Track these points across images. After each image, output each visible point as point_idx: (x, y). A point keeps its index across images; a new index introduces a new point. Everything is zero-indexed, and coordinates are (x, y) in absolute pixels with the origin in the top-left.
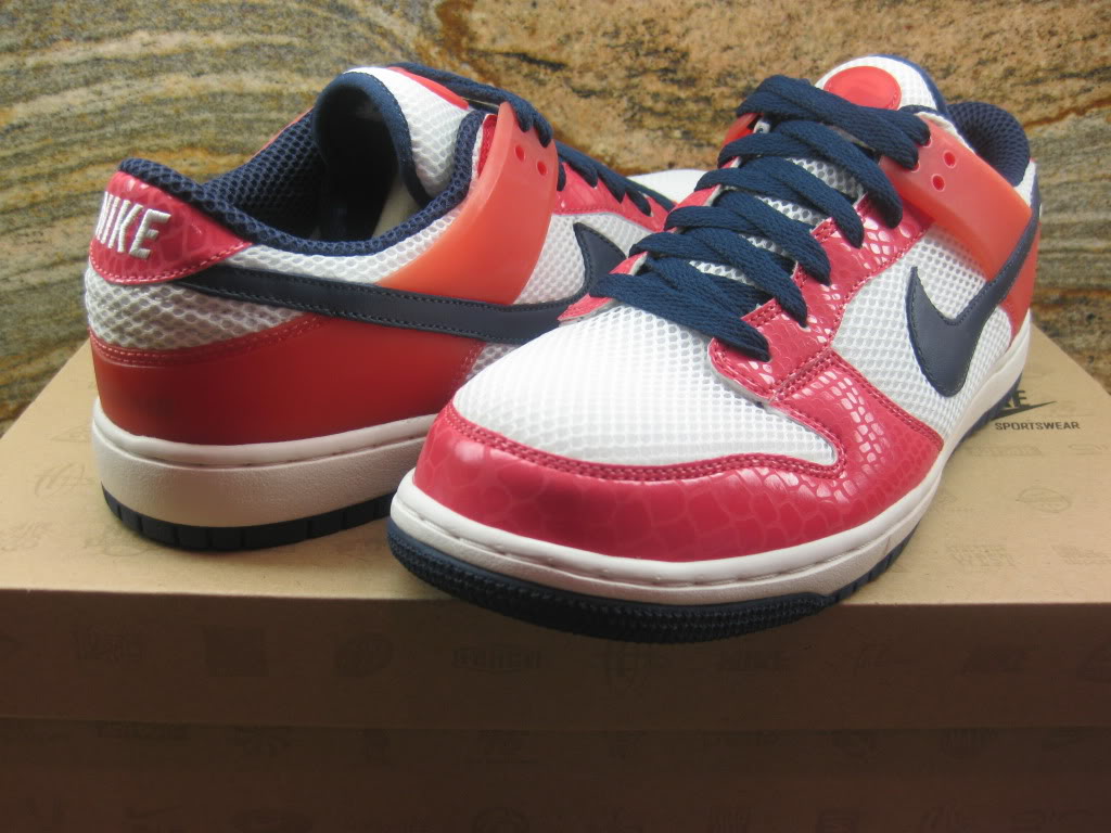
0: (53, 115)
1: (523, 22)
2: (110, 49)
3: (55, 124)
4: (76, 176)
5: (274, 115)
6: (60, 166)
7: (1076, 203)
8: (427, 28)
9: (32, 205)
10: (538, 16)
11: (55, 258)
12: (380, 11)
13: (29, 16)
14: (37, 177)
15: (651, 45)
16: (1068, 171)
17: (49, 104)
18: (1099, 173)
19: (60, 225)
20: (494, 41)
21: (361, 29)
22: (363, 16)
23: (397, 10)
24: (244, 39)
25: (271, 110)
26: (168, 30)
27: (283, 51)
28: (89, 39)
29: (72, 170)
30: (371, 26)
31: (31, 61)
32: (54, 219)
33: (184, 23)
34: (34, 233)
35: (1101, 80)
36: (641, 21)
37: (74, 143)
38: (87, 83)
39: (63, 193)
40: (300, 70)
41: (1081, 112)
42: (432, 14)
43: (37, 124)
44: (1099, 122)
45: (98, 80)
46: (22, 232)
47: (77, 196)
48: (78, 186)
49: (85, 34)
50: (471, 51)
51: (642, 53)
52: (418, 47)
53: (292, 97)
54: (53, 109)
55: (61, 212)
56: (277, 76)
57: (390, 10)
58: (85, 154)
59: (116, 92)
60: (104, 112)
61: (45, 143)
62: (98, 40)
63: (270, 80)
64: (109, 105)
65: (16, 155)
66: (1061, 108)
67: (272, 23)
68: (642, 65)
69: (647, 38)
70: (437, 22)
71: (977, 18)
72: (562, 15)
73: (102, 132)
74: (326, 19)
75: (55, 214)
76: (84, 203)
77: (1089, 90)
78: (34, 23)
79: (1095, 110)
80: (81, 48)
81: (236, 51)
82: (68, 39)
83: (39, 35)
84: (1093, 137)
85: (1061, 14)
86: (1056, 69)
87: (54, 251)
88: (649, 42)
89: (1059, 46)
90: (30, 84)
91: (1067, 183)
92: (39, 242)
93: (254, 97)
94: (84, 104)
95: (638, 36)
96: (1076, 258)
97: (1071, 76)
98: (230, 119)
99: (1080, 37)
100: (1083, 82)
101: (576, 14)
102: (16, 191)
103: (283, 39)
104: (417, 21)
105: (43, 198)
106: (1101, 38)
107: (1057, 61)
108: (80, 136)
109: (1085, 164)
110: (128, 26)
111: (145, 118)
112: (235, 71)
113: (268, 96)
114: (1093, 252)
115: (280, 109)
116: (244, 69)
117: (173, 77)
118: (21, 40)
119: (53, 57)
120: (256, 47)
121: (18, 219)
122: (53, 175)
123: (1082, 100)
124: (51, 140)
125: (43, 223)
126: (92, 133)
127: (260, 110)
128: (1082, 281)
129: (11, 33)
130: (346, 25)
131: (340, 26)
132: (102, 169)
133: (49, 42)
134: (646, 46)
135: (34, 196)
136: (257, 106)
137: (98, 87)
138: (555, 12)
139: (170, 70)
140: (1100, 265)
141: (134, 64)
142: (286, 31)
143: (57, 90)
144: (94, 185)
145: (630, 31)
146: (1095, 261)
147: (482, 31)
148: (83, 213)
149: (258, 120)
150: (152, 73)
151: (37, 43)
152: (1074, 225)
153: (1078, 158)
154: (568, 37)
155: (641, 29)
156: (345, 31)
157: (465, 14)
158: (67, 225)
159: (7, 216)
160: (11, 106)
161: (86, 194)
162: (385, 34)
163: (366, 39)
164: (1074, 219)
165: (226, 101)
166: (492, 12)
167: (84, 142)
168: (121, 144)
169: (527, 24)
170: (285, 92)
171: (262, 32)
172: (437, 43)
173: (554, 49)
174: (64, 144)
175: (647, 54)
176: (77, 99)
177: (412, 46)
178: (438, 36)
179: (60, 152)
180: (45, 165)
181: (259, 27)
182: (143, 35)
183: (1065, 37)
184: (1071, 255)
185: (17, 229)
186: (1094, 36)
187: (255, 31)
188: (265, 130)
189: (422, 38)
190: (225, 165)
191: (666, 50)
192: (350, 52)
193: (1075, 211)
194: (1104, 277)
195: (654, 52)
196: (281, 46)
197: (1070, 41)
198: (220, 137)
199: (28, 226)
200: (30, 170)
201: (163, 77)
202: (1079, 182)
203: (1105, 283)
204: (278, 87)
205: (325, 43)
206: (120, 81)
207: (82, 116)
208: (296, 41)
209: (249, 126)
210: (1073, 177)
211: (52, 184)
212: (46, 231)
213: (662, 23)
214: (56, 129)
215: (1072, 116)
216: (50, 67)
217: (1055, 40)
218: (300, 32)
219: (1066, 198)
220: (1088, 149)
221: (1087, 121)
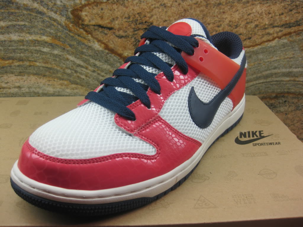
1: (99, 15)
5: (22, 47)
7: (279, 66)
8: (68, 18)
10: (104, 13)
12: (53, 13)
15: (141, 21)
16: (277, 56)
18: (286, 57)
20: (90, 21)
21: (47, 19)
22: (48, 15)
23: (58, 13)
24: (10, 23)
25: (21, 46)
27: (23, 27)
30: (50, 18)
35: (285, 28)
36: (137, 13)
40: (29, 33)
41: (280, 38)
42: (69, 13)
44: (285, 41)
50: (83, 25)
51: (138, 23)
52: (66, 24)
53: (27, 41)
56: (22, 35)
57: (56, 13)
63: (20, 36)
66: (273, 37)
67: (18, 18)
68: (138, 27)
69: (139, 18)
70: (71, 16)
71: (245, 9)
72: (111, 12)
74: (36, 16)
77: (282, 31)
79: (284, 37)
81: (7, 27)
84: (284, 45)
85: (272, 7)
86: (271, 24)
88: (140, 20)
89: (272, 17)
91: (276, 60)
93: (15, 42)
95: (136, 18)
96: (280, 83)
97: (276, 26)
98: (8, 49)
99: (278, 14)
100: (280, 29)
101: (115, 12)
103: (22, 23)
104: (65, 16)
106: (285, 15)
107: (271, 22)
109: (282, 54)
112: (8, 33)
113: (19, 41)
114: (285, 81)
115: (23, 45)
116: (11, 33)
120: (14, 26)
123: (280, 34)
127: (17, 46)
128: (282, 90)
130: (42, 18)
131: (40, 18)
134: (139, 21)
136: (16, 45)
138: (109, 11)
140: (287, 85)
142: (23, 20)
145: (133, 16)
146: (286, 84)
147: (86, 18)
149: (17, 49)
152: (279, 73)
153: (279, 52)
154: (113, 19)
155: (137, 16)
156: (42, 20)
157: (80, 13)
162: (55, 20)
163: (49, 22)
164: (279, 71)
165: (6, 43)
166: (89, 12)
169: (100, 16)
170: (24, 40)
171: (16, 21)
172: (72, 22)
173: (109, 23)
175: (139, 24)
177: (64, 24)
178: (72, 20)
181: (15, 19)
183: (273, 14)
184: (278, 83)
186: (282, 14)
187: (13, 21)
188: (19, 52)
189: (67, 21)
190: (8, 63)
191: (146, 22)
192: (44, 26)
193: (279, 69)
194: (289, 89)
195: (141, 23)
196: (22, 25)
197: (275, 16)
198: (5, 55)
202: (280, 60)
203: (289, 91)
204: (22, 38)
205: (36, 24)
208: (27, 23)
209: (14, 51)
210: (278, 58)
213: (144, 14)
215: (277, 39)
217: (270, 16)
218: (28, 20)
219: (276, 65)
220: (282, 49)
221: (282, 41)
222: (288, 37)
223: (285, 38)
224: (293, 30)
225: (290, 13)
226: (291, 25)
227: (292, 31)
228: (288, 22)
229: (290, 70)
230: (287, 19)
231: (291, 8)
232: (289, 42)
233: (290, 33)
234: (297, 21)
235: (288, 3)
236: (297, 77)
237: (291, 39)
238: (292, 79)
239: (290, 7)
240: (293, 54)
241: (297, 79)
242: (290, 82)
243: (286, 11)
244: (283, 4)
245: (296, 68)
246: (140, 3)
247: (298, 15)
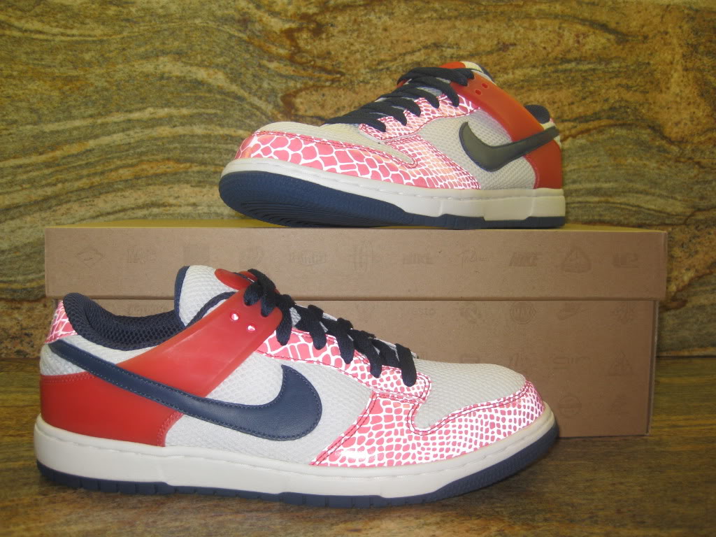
0: (106, 145)
1: (318, 103)
2: (136, 115)
3: (107, 149)
4: (113, 173)
5: (207, 145)
6: (106, 169)
7: (580, 179)
8: (276, 106)
9: (90, 188)
10: (325, 100)
11: (98, 213)
12: (256, 99)
13: (102, 102)
14: (95, 174)
16: (573, 164)
17: (105, 140)
18: (588, 165)
19: (103, 197)
20: (306, 111)
21: (247, 107)
22: (249, 101)
23: (263, 98)
24: (195, 111)
25: (206, 142)
26: (162, 107)
27: (212, 116)
28: (126, 111)
29: (111, 170)
30: (252, 105)
31: (99, 121)
32: (101, 194)
33: (170, 104)
34: (90, 201)
35: (580, 122)
37: (113, 158)
38: (123, 131)
39: (106, 181)
40: (220, 125)
41: (574, 137)
42: (279, 100)
43: (98, 149)
44: (583, 141)
45: (128, 129)
46: (84, 200)
47: (112, 183)
48: (114, 178)
49: (125, 109)
50: (296, 115)
52: (273, 114)
53: (216, 136)
54: (106, 142)
55: (104, 191)
56: (209, 127)
57: (260, 98)
58: (119, 163)
59: (136, 135)
60: (129, 144)
61: (101, 158)
62: (130, 111)
63: (206, 129)
64: (132, 141)
65: (87, 164)
66: (565, 135)
67: (208, 104)
70: (281, 103)
71: (519, 97)
72: (336, 100)
73: (127, 153)
74: (233, 102)
75: (102, 191)
76: (116, 186)
77: (576, 127)
78: (104, 105)
79: (580, 136)
80: (123, 115)
81: (191, 116)
82: (118, 111)
83: (104, 110)
84: (582, 148)
85: (556, 94)
86: (559, 118)
87: (98, 209)
89: (558, 108)
90: (98, 131)
91: (574, 170)
92: (92, 205)
93: (198, 136)
94: (121, 140)
96: (585, 206)
97: (566, 121)
98: (187, 147)
99: (567, 104)
100: (572, 124)
101: (342, 99)
102: (84, 180)
103: (213, 111)
104: (272, 103)
105: (97, 184)
106: (576, 104)
107: (559, 114)
108: (118, 154)
109: (581, 161)
110: (145, 105)
111: (148, 146)
112: (191, 125)
113: (204, 136)
114: (593, 203)
115: (210, 142)
116: (195, 124)
117: (162, 128)
118: (96, 112)
119: (110, 119)
120: (200, 115)
121: (83, 194)
122: (102, 173)
123: (573, 131)
124: (104, 157)
125: (95, 196)
126: (123, 153)
127: (201, 143)
128: (591, 218)
129: (93, 109)
130: (241, 105)
131: (238, 105)
132: (126, 170)
133: (109, 113)
135: (92, 183)
136: (199, 141)
137: (128, 132)
138: (333, 98)
139: (161, 125)
140: (598, 209)
141: (145, 122)
142: (215, 107)
143: (109, 134)
144: (121, 177)
146: (595, 207)
147: (301, 107)
148: (115, 191)
149: (200, 147)
150: (153, 126)
151: (103, 113)
152: (581, 190)
153: (577, 158)
154: (338, 109)
156: (240, 107)
157: (294, 100)
158: (106, 197)
159: (78, 193)
160: (87, 141)
161: (117, 182)
162: (258, 109)
163: (250, 110)
164: (581, 187)
165: (186, 138)
166: (305, 99)
167: (119, 158)
168: (135, 158)
169: (321, 104)
170: (212, 135)
171: (203, 108)
172: (280, 112)
173: (332, 114)
174: (109, 158)
176: (118, 138)
177: (270, 114)
178: (282, 109)
179: (107, 162)
180: (99, 168)
181: (203, 106)
182: (151, 110)
183: (560, 104)
184: (583, 205)
185: (82, 199)
186: (573, 103)
187: (201, 108)
188: (202, 151)
189: (274, 110)
190: (183, 168)
192: (242, 117)
193: (580, 183)
194: (601, 215)
196: (212, 114)
197: (563, 105)
198: (182, 155)
199: (88, 197)
200: (92, 171)
201: (157, 128)
202: (579, 169)
203: (602, 218)
204: (209, 132)
205: (231, 112)
206: (138, 130)
207: (119, 146)
208: (219, 112)
209: (195, 150)
210: (576, 167)
211: (101, 177)
212: (96, 200)
214: (108, 151)
215: (570, 139)
216: (107, 124)
217: (556, 106)
218: (221, 108)
219: (575, 177)
220: (581, 153)
221: (577, 141)
222: (585, 135)
223: (582, 137)
224: (591, 125)
225: (583, 102)
226: (588, 118)
227: (591, 127)
228: (582, 115)
229: (598, 185)
230: (581, 110)
231: (585, 95)
232: (588, 143)
233: (588, 131)
234: (595, 114)
235: (578, 89)
236: (611, 196)
237: (591, 138)
238: (603, 199)
239: (581, 94)
240: (598, 161)
241: (611, 200)
242: (600, 204)
243: (578, 99)
244: (571, 90)
245: (606, 182)
246: (375, 89)
247: (594, 105)
